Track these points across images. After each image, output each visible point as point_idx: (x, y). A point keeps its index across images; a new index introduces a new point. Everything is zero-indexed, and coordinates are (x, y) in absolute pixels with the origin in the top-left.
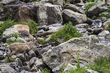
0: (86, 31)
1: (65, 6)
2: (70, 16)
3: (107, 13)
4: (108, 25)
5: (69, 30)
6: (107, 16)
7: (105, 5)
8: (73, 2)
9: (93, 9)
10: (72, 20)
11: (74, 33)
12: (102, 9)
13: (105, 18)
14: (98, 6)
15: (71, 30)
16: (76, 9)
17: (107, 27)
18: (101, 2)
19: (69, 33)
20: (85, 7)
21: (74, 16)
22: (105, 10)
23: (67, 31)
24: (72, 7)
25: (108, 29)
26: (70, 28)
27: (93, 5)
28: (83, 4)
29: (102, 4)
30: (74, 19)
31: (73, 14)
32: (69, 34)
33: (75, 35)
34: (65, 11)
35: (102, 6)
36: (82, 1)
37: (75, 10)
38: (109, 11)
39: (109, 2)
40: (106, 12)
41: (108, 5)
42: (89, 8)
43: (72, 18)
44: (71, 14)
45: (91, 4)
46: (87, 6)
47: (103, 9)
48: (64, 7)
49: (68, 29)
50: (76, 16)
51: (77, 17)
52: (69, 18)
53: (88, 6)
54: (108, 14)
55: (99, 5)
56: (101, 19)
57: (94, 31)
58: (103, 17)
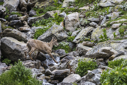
0: (41, 73)
1: (4, 31)
2: (13, 47)
3: (67, 43)
4: (77, 65)
5: (20, 75)
6: (67, 47)
7: (63, 30)
8: (13, 25)
9: (45, 36)
10: (15, 55)
11: (27, 79)
12: (59, 37)
13: (64, 50)
14: (53, 33)
15: (23, 75)
16: (21, 37)
17: (76, 68)
18: (57, 25)
19: (19, 80)
20: (32, 34)
21: (18, 48)
22: (64, 38)
23: (16, 75)
24: (16, 34)
25: (78, 71)
26: (21, 71)
27: (46, 30)
28: (29, 29)
29: (59, 30)
30: (19, 53)
31: (18, 45)
32: (19, 82)
33: (29, 82)
34: (5, 39)
35: (59, 32)
36: (27, 24)
37: (20, 39)
38: (69, 40)
39: (69, 26)
40: (64, 42)
41: (68, 31)
42: (40, 35)
43: (16, 50)
44: (14, 45)
45: (42, 30)
46: (35, 31)
47: (61, 37)
48: (3, 34)
49: (18, 73)
50: (22, 47)
51: (24, 49)
52: (11, 51)
53: (37, 32)
54: (68, 45)
55: (54, 31)
56: (58, 52)
57: (56, 74)
58: (60, 50)
